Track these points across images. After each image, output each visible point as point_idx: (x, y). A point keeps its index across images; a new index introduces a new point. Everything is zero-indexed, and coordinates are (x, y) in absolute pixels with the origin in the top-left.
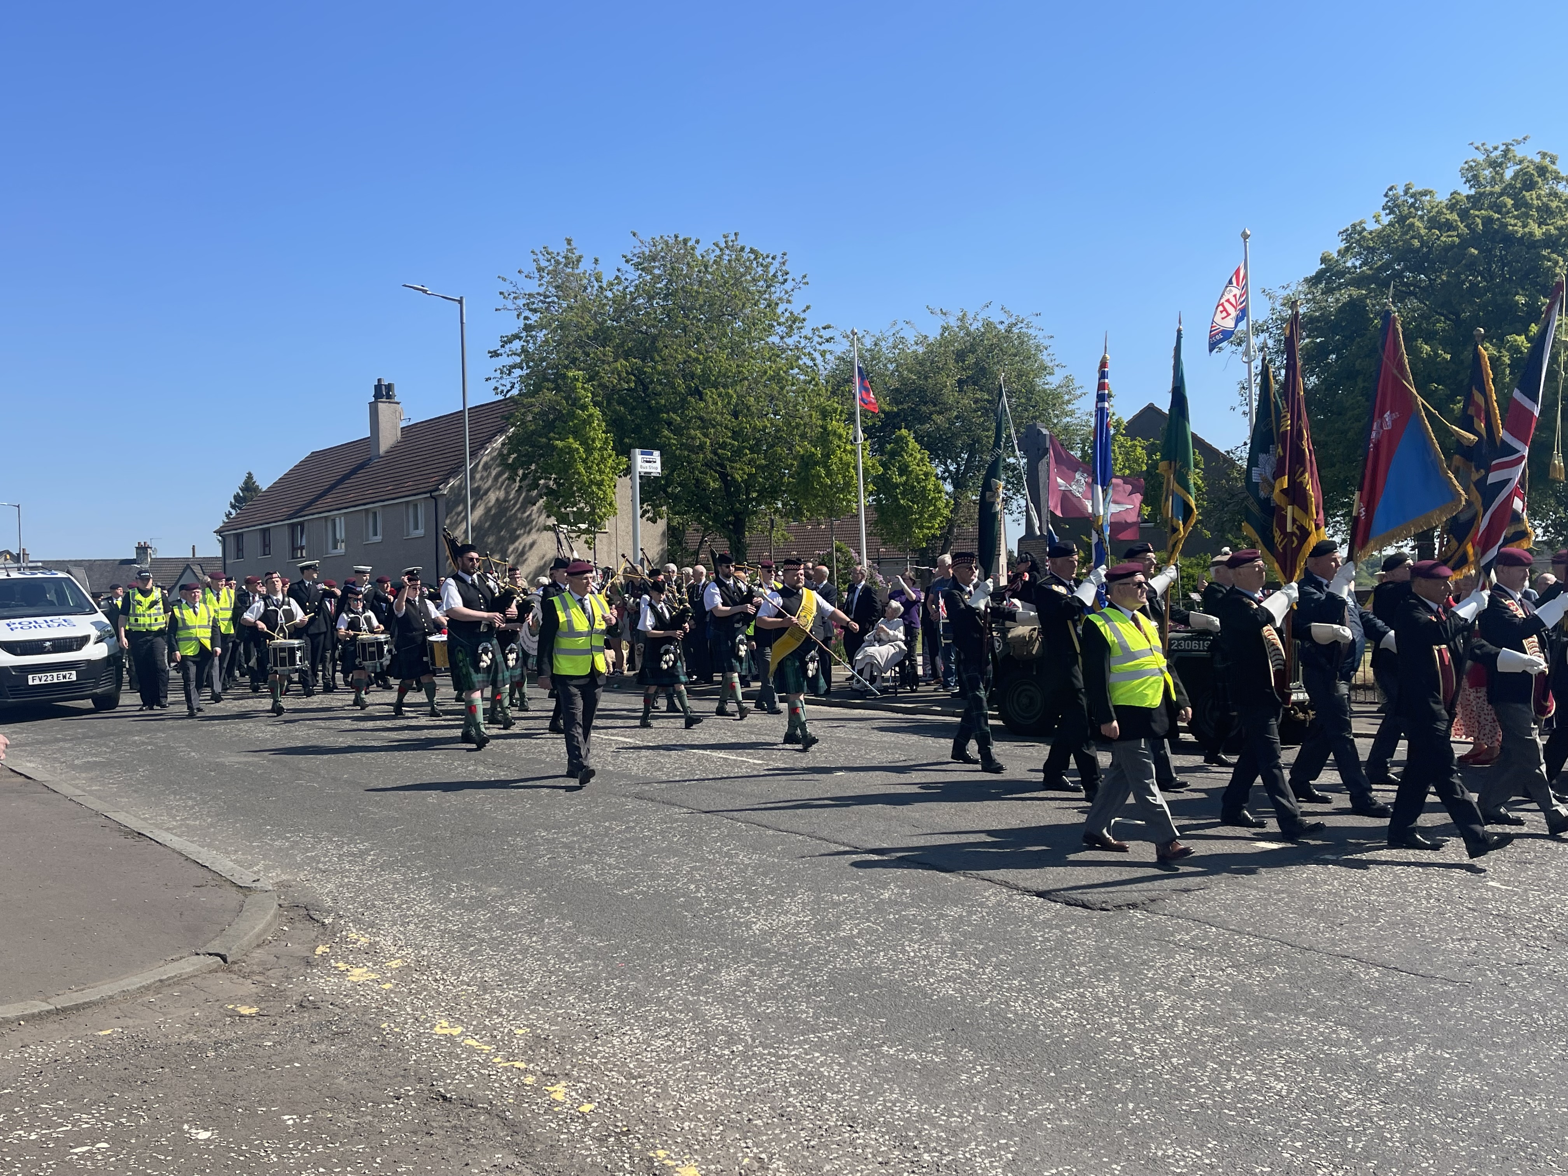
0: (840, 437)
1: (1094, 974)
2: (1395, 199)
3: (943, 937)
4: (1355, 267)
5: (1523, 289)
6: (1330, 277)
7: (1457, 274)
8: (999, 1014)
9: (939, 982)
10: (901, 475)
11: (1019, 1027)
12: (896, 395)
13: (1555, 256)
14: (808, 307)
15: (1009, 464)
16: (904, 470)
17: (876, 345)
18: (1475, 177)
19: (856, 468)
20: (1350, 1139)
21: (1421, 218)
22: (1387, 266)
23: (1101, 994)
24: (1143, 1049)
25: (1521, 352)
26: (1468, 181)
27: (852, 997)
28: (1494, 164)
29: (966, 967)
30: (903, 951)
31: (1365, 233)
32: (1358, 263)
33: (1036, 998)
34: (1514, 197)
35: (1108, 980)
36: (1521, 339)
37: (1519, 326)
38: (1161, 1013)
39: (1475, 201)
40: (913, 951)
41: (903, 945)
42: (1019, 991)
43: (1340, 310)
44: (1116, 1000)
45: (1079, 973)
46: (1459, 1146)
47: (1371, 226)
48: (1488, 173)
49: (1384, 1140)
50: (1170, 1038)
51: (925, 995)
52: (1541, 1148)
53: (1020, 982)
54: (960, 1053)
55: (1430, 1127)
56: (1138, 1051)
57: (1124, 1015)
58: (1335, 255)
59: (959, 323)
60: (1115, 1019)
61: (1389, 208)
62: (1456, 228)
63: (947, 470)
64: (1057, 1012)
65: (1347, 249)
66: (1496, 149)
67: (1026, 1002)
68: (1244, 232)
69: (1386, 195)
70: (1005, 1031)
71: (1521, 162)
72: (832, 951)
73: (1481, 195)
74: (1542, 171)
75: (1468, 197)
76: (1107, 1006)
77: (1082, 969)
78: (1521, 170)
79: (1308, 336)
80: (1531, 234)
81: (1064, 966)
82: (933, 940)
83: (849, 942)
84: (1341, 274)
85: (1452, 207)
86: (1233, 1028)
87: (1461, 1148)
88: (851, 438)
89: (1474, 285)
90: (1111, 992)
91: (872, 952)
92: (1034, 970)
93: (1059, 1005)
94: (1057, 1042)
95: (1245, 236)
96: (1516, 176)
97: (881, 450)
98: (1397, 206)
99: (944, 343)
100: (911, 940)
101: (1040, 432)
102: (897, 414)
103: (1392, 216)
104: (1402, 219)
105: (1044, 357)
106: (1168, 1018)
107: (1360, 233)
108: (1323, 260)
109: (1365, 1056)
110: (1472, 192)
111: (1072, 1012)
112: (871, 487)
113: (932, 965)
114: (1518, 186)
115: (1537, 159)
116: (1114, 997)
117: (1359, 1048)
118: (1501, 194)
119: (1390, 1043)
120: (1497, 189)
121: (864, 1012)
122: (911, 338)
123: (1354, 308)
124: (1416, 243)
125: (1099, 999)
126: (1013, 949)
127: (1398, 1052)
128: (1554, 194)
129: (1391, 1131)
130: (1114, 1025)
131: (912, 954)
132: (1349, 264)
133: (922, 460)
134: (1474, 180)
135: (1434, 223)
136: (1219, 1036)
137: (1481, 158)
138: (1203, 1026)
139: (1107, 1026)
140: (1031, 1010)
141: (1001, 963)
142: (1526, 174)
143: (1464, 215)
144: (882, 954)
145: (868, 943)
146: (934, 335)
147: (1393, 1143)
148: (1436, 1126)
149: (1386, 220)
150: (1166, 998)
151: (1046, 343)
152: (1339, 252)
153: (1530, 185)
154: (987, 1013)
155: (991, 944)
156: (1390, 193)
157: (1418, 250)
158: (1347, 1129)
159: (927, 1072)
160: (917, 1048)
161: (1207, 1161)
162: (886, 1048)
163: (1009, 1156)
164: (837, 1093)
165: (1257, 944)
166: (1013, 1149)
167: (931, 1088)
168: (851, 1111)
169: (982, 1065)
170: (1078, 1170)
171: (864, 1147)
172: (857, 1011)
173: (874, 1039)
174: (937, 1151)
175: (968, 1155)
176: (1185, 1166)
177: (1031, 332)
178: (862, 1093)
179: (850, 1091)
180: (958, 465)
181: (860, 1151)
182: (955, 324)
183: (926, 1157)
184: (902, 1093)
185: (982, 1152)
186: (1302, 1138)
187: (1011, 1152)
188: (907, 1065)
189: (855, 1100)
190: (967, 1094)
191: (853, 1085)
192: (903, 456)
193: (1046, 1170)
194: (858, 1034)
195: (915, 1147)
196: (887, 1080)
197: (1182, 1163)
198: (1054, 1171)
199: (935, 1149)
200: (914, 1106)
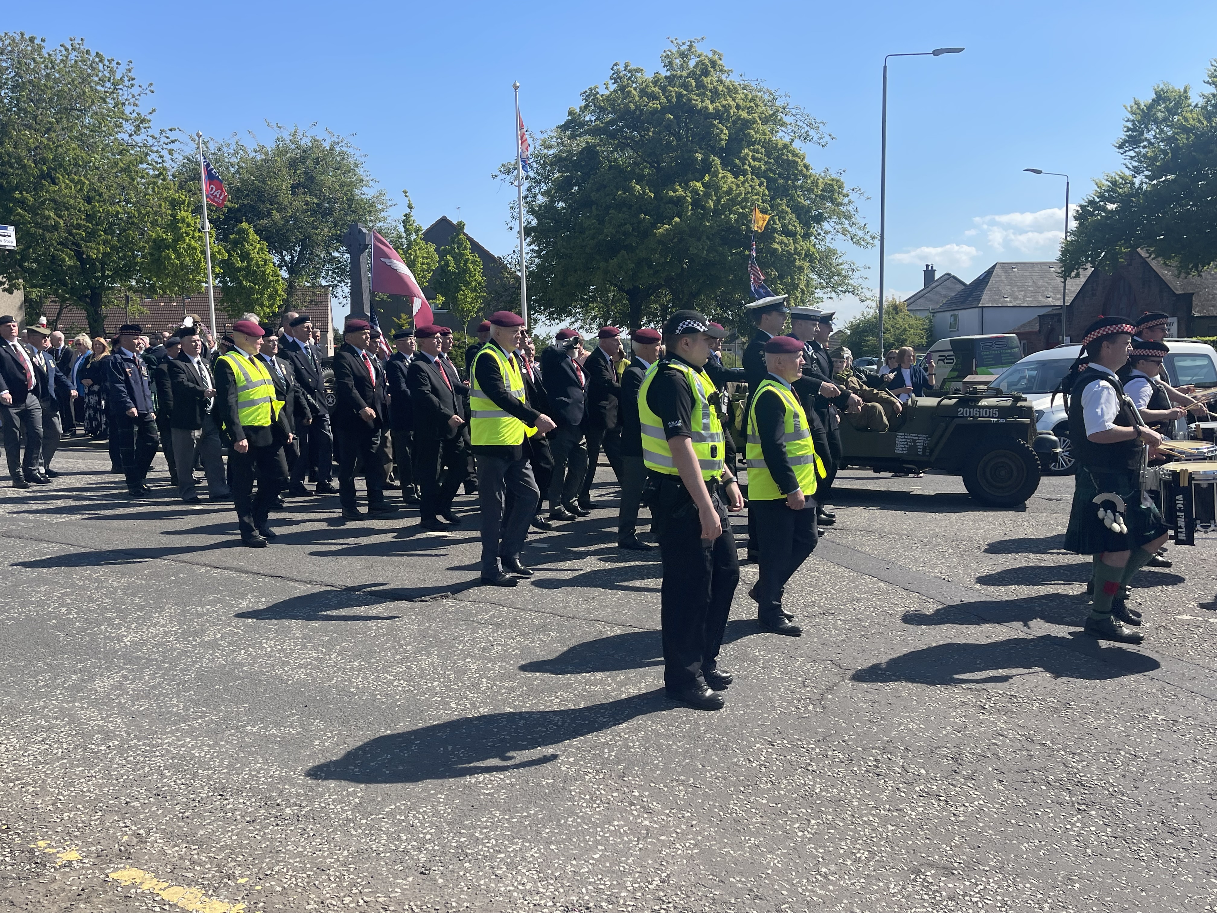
0: (188, 225)
1: (419, 651)
2: (618, 72)
3: (295, 634)
4: (591, 121)
5: (701, 148)
6: (574, 127)
7: (659, 133)
8: (343, 689)
9: (293, 669)
10: (242, 261)
11: (360, 698)
12: (237, 193)
13: (720, 125)
14: (154, 110)
15: (335, 258)
16: (245, 256)
17: (219, 150)
18: (670, 63)
19: (203, 252)
20: (606, 751)
21: (635, 89)
22: (612, 122)
23: (423, 666)
24: (457, 704)
25: (699, 194)
26: (665, 66)
27: (218, 689)
28: (683, 55)
29: (315, 655)
30: (262, 648)
31: (598, 96)
32: (593, 118)
33: (373, 674)
34: (696, 80)
35: (429, 654)
36: (699, 184)
37: (697, 175)
38: (470, 674)
39: (671, 80)
40: (270, 647)
41: (261, 643)
42: (359, 670)
43: (581, 153)
44: (435, 669)
45: (406, 651)
46: (677, 745)
47: (603, 91)
48: (678, 61)
49: (628, 748)
50: (477, 693)
51: (281, 681)
52: (729, 740)
53: (360, 663)
54: (312, 724)
55: (658, 735)
56: (454, 706)
57: (442, 680)
58: (578, 110)
59: (291, 138)
60: (436, 683)
61: (614, 79)
62: (657, 98)
63: (283, 260)
64: (390, 683)
65: (586, 106)
66: (684, 44)
67: (365, 678)
68: (515, 84)
69: (612, 69)
70: (349, 702)
71: (699, 56)
72: (198, 653)
73: (675, 76)
74: (714, 64)
75: (666, 77)
76: (429, 674)
77: (408, 648)
78: (700, 61)
79: (558, 171)
80: (706, 108)
81: (394, 647)
82: (286, 636)
83: (214, 645)
84: (582, 125)
85: (655, 83)
86: (523, 680)
87: (679, 746)
88: (199, 226)
89: (669, 143)
90: (432, 663)
91: (234, 651)
92: (371, 653)
93: (391, 678)
94: (391, 707)
95: (516, 88)
96: (696, 66)
97: (226, 239)
98: (620, 78)
99: (281, 153)
100: (268, 638)
101: (360, 231)
102: (238, 210)
103: (616, 85)
104: (622, 88)
105: (361, 172)
106: (475, 678)
107: (595, 95)
108: (570, 113)
109: (614, 690)
110: (668, 74)
111: (402, 682)
112: (217, 270)
113: (286, 657)
114: (698, 73)
115: (710, 55)
116: (434, 667)
117: (609, 685)
118: (687, 78)
119: (629, 678)
120: (684, 74)
121: (229, 700)
122: (251, 146)
123: (589, 152)
124: (632, 106)
125: (422, 670)
126: (353, 638)
127: (635, 685)
128: (721, 81)
129: (633, 741)
130: (435, 688)
131: (269, 649)
132: (587, 119)
133: (262, 249)
134: (670, 65)
135: (643, 92)
136: (513, 688)
137: (674, 50)
138: (501, 682)
139: (429, 689)
140: (369, 683)
141: (344, 649)
142: (703, 64)
143: (664, 89)
144: (243, 651)
145: (230, 644)
146: (270, 146)
147: (635, 749)
148: (662, 734)
149: (613, 87)
150: (473, 663)
151: (362, 159)
152: (581, 108)
153: (706, 73)
154: (334, 690)
155: (335, 635)
156: (615, 68)
157: (634, 112)
158: (604, 744)
159: (286, 742)
160: (277, 724)
161: (508, 782)
162: (249, 728)
163: (357, 800)
164: (208, 769)
165: (536, 617)
166: (359, 795)
167: (289, 755)
168: (221, 783)
169: (331, 732)
170: (412, 803)
171: (233, 811)
172: (223, 700)
173: (239, 721)
174: (296, 805)
175: (323, 805)
176: (492, 788)
177: (349, 151)
178: (230, 766)
179: (219, 766)
180: (293, 257)
181: (230, 814)
182: (288, 138)
183: (288, 811)
184: (265, 762)
185: (334, 801)
186: (575, 755)
187: (358, 797)
188: (268, 739)
189: (224, 773)
190: (320, 756)
191: (222, 761)
192: (244, 246)
193: (387, 807)
194: (224, 719)
195: (278, 805)
196: (251, 754)
197: (490, 786)
198: (393, 807)
199: (295, 804)
200: (275, 771)
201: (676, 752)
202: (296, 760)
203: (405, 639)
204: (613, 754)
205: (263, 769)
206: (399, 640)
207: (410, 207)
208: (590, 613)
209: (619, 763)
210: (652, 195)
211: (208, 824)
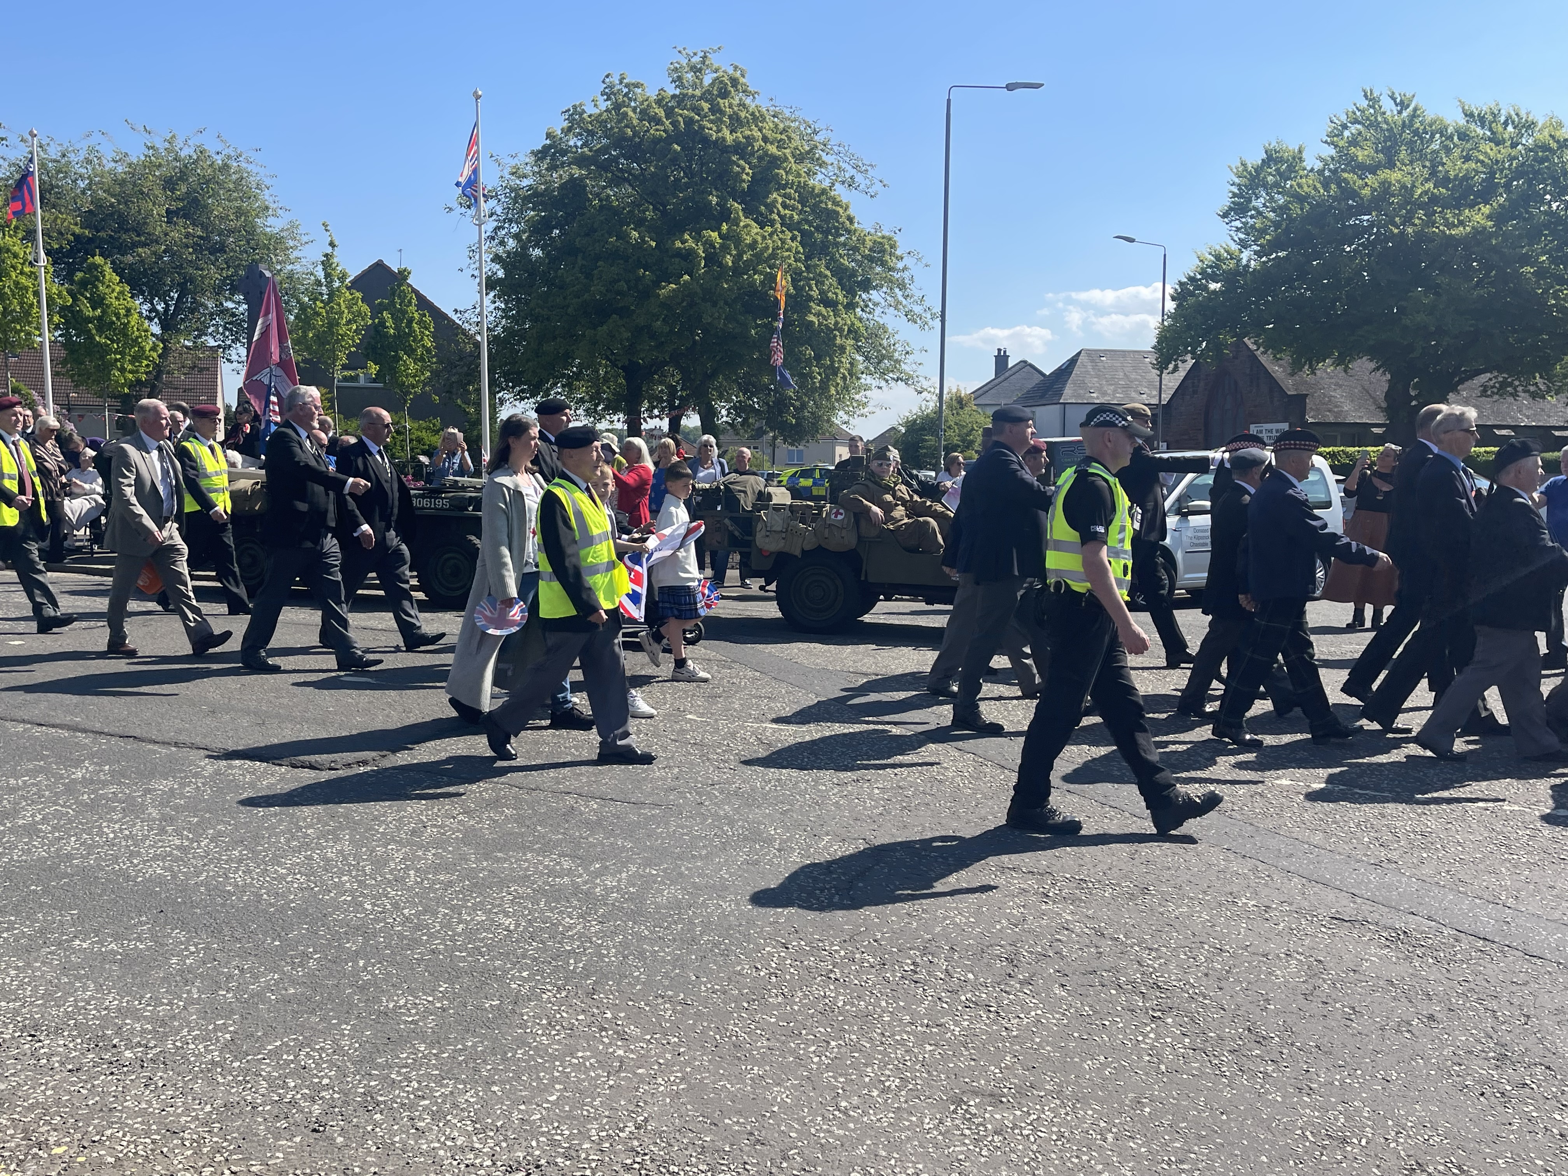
0: (16, 256)
1: (323, 835)
2: (611, 86)
3: (150, 814)
4: (576, 147)
5: (717, 189)
6: (554, 154)
7: (664, 167)
8: (216, 887)
9: (145, 862)
10: (94, 309)
11: (239, 899)
12: (90, 218)
13: (742, 162)
15: (227, 310)
16: (97, 302)
17: (64, 156)
18: (680, 78)
19: (37, 294)
20: (572, 961)
21: (634, 110)
22: (605, 150)
23: (329, 855)
24: (374, 904)
25: (714, 247)
26: (674, 81)
27: (34, 890)
28: (695, 69)
29: (178, 842)
30: (101, 834)
31: (585, 115)
32: (579, 143)
33: (258, 866)
34: (711, 101)
35: (337, 840)
36: (715, 235)
37: (713, 223)
38: (393, 866)
39: (680, 100)
40: (113, 832)
41: (100, 827)
42: (240, 861)
43: (562, 187)
44: (345, 858)
45: (306, 835)
46: (664, 951)
47: (590, 110)
48: (690, 76)
49: (601, 956)
50: (402, 890)
51: (128, 878)
52: (731, 942)
53: (240, 852)
54: (169, 934)
55: (642, 939)
56: (369, 907)
57: (354, 873)
58: (559, 132)
59: (167, 145)
60: (345, 878)
61: (606, 94)
62: (663, 124)
63: (153, 309)
64: (283, 878)
65: (570, 129)
66: (695, 54)
67: (248, 872)
68: (476, 92)
69: (603, 82)
70: (223, 905)
71: (716, 71)
72: (8, 842)
73: (685, 95)
74: (734, 82)
75: (674, 96)
76: (336, 866)
77: (309, 832)
78: (717, 78)
79: (533, 209)
80: (724, 139)
81: (290, 831)
82: (138, 817)
83: (31, 830)
84: (564, 153)
85: (659, 102)
86: (464, 872)
87: (667, 953)
88: (30, 258)
89: (678, 180)
90: (341, 852)
91: (60, 839)
92: (257, 838)
93: (284, 871)
94: (282, 910)
95: (478, 97)
96: (712, 84)
97: (69, 278)
98: (612, 93)
99: (150, 165)
100: (111, 820)
101: (262, 274)
102: (90, 240)
103: (609, 103)
104: (617, 106)
105: (266, 197)
106: (399, 871)
107: (581, 114)
108: (549, 136)
109: (586, 883)
110: (677, 92)
111: (298, 876)
112: (56, 319)
113: (136, 845)
114: (715, 92)
115: (731, 71)
116: (343, 856)
117: (580, 876)
118: (701, 98)
119: (607, 867)
120: (698, 93)
121: (50, 906)
122: (108, 153)
123: (574, 187)
124: (629, 132)
125: (328, 860)
126: (233, 818)
127: (613, 875)
128: (742, 105)
129: (608, 948)
130: (344, 884)
131: (112, 836)
132: (571, 143)
133: (122, 293)
134: (679, 81)
135: (645, 115)
136: (451, 882)
137: (684, 62)
138: (435, 874)
139: (336, 886)
140: (253, 879)
141: (220, 834)
142: (721, 82)
143: (669, 113)
144: (73, 839)
145: (55, 828)
146: (137, 155)
147: (610, 958)
148: (646, 937)
149: (604, 105)
150: (398, 851)
151: (268, 182)
152: (562, 130)
153: (724, 94)
154: (202, 889)
155: (207, 815)
156: (607, 80)
157: (631, 139)
158: (569, 952)
159: (128, 961)
160: (117, 937)
161: (438, 1005)
162: (78, 942)
163: (228, 1036)
164: (14, 1000)
165: (486, 790)
166: (231, 1029)
167: (133, 979)
168: (32, 1018)
169: (196, 945)
170: (305, 1038)
171: (49, 1057)
172: (41, 905)
173: (63, 934)
174: (141, 1046)
175: (179, 1044)
176: (416, 1014)
177: (250, 167)
178: (48, 996)
179: (31, 997)
180: (167, 305)
181: (45, 1061)
182: (161, 145)
183: (128, 1054)
184: (99, 988)
185: (195, 1038)
186: (529, 968)
187: (231, 1032)
188: (104, 957)
189: (38, 1006)
190: (178, 978)
191: (35, 989)
192: (97, 287)
193: (270, 1043)
194: (41, 931)
195: (115, 1046)
196: (78, 978)
197: (413, 1011)
198: (278, 1043)
199: (139, 1044)
200: (112, 1001)
201: (664, 960)
202: (143, 985)
203: (305, 819)
204: (581, 965)
205: (94, 998)
206: (298, 821)
207: (332, 245)
208: (558, 783)
209: (588, 977)
210: (654, 244)
211: (12, 1075)
